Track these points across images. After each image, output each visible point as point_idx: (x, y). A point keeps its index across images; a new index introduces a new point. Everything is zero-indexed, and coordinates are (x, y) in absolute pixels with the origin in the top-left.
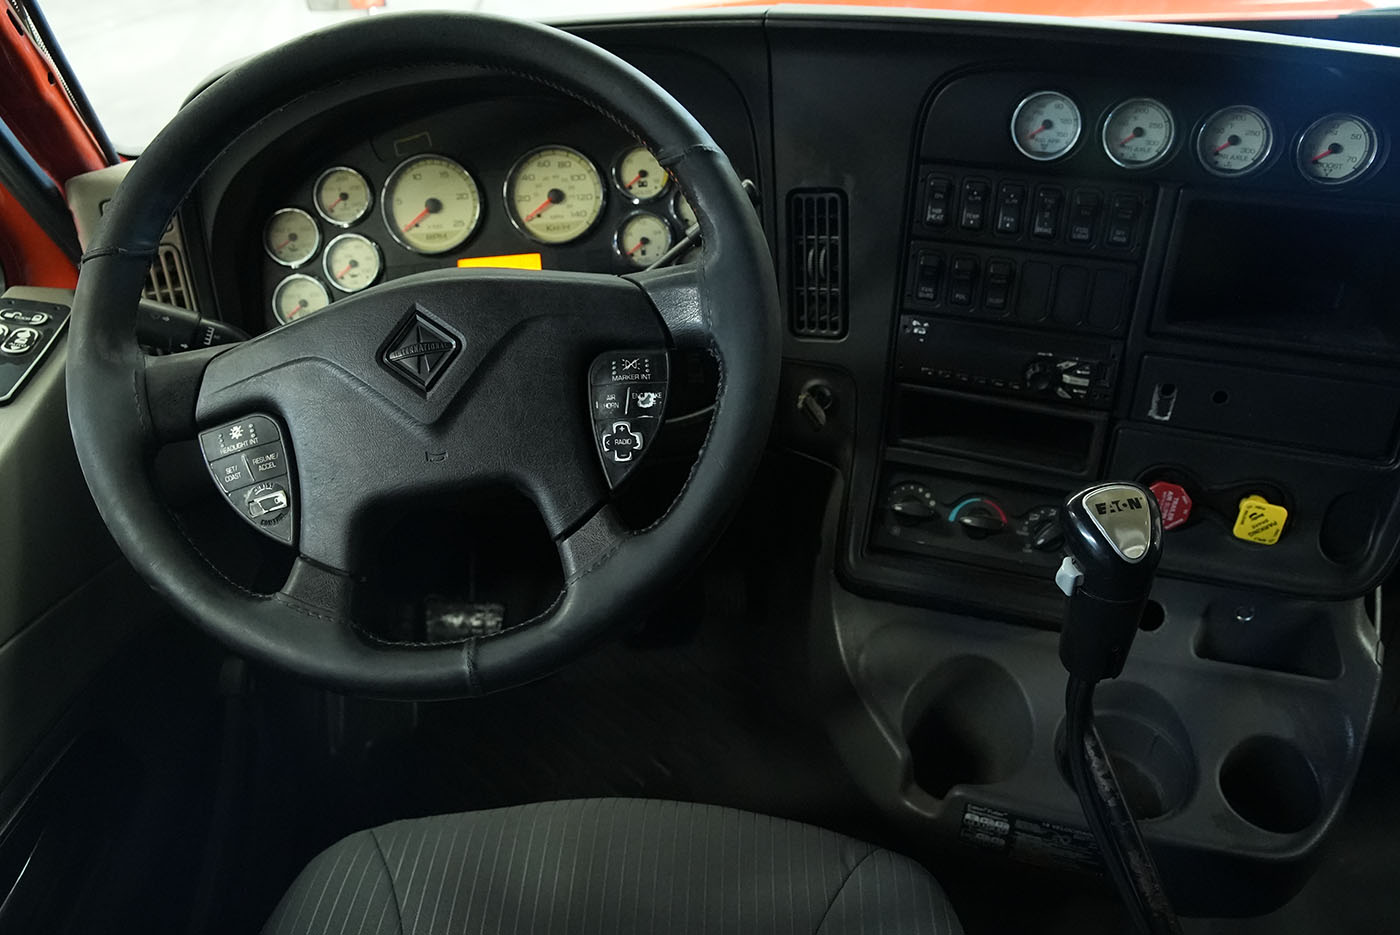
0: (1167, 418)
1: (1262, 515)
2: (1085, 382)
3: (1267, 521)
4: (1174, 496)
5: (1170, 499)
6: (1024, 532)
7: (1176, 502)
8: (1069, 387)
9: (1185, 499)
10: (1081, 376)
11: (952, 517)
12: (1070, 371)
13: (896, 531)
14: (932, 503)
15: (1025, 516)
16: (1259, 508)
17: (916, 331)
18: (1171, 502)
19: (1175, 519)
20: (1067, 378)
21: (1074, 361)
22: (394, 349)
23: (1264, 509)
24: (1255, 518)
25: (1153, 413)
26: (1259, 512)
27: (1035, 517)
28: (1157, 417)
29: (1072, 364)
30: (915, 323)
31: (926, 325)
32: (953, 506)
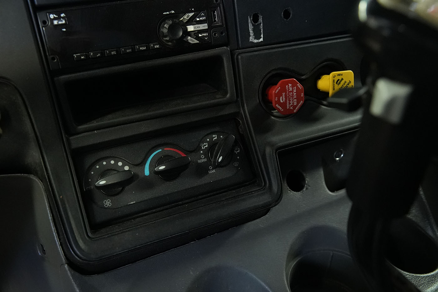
0: (261, 40)
1: (342, 79)
2: (204, 26)
3: (346, 82)
4: (293, 87)
5: (291, 89)
6: (203, 160)
7: (295, 91)
8: (195, 34)
9: (299, 85)
10: (201, 22)
11: (147, 172)
12: (191, 21)
13: (108, 203)
14: (127, 168)
15: (199, 148)
16: (339, 75)
17: (55, 22)
18: (292, 91)
19: (298, 103)
20: (191, 28)
21: (192, 12)
23: (342, 75)
24: (340, 83)
25: (252, 39)
26: (340, 78)
27: (205, 146)
28: (256, 41)
29: (191, 14)
30: (52, 16)
31: (62, 15)
32: (143, 163)
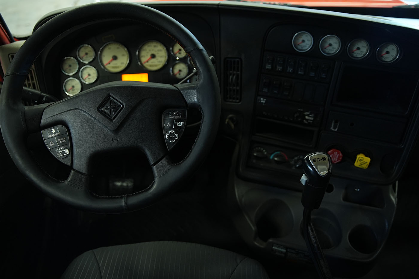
0: (336, 130)
1: (363, 160)
2: (312, 119)
3: (364, 162)
5: (336, 154)
6: (292, 163)
7: (338, 155)
8: (307, 120)
9: (341, 155)
10: (311, 117)
11: (271, 157)
12: (308, 115)
13: (254, 161)
14: (265, 153)
15: (293, 158)
16: (362, 158)
17: (262, 101)
18: (337, 155)
19: (337, 160)
20: (307, 117)
21: (309, 112)
22: (103, 107)
23: (363, 158)
24: (361, 161)
25: (332, 128)
26: (362, 159)
27: (296, 158)
28: (333, 130)
29: (308, 113)
30: (262, 99)
31: (265, 100)
32: (272, 154)
